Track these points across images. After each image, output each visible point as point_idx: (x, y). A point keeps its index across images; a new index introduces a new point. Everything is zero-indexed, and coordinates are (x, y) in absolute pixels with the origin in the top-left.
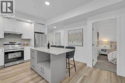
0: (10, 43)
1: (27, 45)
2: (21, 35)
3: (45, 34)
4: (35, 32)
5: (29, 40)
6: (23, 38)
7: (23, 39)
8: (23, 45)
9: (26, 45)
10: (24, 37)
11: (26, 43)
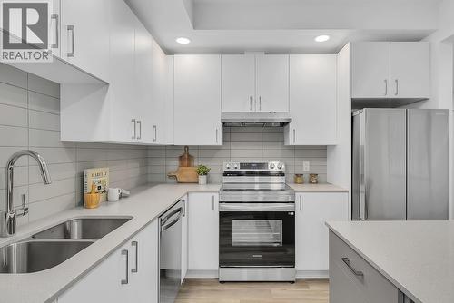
0: (242, 166)
1: (314, 179)
2: (283, 125)
3: (425, 106)
4: (358, 104)
5: (321, 152)
6: (291, 143)
7: (295, 148)
8: (291, 178)
9: (306, 177)
10: (296, 137)
11: (306, 167)
